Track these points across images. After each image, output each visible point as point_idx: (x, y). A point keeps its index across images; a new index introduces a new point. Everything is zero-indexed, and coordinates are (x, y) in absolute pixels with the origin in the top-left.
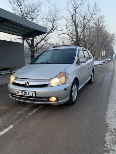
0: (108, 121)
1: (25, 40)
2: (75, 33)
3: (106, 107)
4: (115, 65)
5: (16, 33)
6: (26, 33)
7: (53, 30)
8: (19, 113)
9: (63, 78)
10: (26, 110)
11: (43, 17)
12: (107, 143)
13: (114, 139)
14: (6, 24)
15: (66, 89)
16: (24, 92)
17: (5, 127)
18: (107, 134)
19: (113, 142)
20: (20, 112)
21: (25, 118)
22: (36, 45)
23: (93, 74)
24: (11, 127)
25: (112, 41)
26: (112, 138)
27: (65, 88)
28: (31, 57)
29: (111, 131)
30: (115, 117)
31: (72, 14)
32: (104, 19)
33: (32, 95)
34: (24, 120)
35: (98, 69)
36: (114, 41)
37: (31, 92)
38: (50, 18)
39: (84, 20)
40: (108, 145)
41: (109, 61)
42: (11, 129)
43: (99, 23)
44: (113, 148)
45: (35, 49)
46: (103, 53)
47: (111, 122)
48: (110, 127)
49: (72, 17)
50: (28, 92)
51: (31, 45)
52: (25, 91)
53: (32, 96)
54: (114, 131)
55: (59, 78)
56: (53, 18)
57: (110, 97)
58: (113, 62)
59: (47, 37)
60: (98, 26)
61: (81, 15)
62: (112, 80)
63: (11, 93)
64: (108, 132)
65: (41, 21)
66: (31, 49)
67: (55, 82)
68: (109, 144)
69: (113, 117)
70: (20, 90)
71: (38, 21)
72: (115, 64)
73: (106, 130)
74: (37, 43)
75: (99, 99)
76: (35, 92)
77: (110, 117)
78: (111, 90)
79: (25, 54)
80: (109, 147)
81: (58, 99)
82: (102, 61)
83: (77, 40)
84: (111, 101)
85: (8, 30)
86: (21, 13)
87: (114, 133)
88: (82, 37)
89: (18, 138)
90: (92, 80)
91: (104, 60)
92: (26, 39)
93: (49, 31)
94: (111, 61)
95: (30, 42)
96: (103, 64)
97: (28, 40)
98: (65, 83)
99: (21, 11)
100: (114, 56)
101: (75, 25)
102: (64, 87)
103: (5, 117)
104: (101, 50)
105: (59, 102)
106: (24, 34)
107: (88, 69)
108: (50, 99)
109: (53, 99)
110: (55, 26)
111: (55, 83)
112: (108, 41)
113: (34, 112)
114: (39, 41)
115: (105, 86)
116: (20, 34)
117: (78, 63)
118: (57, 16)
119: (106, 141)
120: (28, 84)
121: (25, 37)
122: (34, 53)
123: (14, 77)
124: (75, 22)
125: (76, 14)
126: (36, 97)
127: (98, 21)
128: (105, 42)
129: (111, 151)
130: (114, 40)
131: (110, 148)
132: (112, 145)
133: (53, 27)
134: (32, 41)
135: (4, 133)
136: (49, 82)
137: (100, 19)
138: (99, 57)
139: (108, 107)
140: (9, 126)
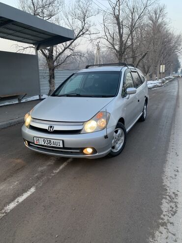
0: (166, 182)
1: (40, 50)
2: (117, 37)
3: (164, 161)
4: (180, 87)
5: (25, 40)
6: (42, 39)
7: (82, 32)
8: (40, 169)
9: (103, 120)
10: (49, 165)
11: (67, 10)
12: (164, 213)
13: (173, 208)
14: (10, 26)
15: (106, 137)
16: (46, 141)
17: (25, 191)
18: (164, 201)
19: (172, 213)
20: (42, 169)
21: (51, 178)
22: (57, 58)
23: (145, 107)
24: (33, 190)
25: (177, 47)
26: (171, 207)
27: (106, 134)
28: (49, 77)
29: (170, 196)
30: (176, 175)
31: (114, 5)
32: (165, 11)
33: (58, 144)
34: (48, 180)
35: (154, 95)
36: (180, 48)
37: (57, 140)
38: (79, 12)
39: (132, 14)
40: (164, 215)
41: (171, 81)
42: (33, 194)
43: (156, 17)
44: (171, 220)
45: (55, 64)
46: (162, 68)
47: (171, 183)
48: (168, 191)
49: (114, 11)
50: (52, 141)
51: (50, 58)
52: (49, 140)
53: (58, 146)
54: (174, 197)
55: (96, 120)
56: (83, 12)
57: (171, 144)
58: (178, 81)
59: (73, 44)
60: (155, 22)
61: (127, 5)
62: (174, 115)
63: (28, 141)
64: (166, 198)
65: (64, 18)
66: (49, 64)
67: (91, 126)
68: (167, 215)
69: (173, 176)
70: (41, 138)
71: (60, 19)
72: (180, 85)
73: (163, 195)
74: (58, 54)
75: (154, 148)
76: (63, 141)
77: (169, 175)
78: (172, 132)
79: (40, 72)
80: (166, 218)
81: (95, 151)
82: (160, 81)
83: (120, 48)
84: (172, 150)
85: (13, 35)
86: (32, 6)
87: (173, 199)
88: (129, 43)
89: (44, 206)
90: (145, 116)
91: (163, 79)
92: (41, 48)
93: (76, 35)
94: (173, 80)
95: (47, 52)
96: (162, 86)
97: (43, 50)
98: (106, 127)
99: (33, 3)
100: (179, 71)
101: (118, 24)
102: (104, 133)
103: (22, 176)
104: (159, 61)
105: (97, 154)
106: (37, 41)
107: (139, 101)
108: (85, 151)
109: (89, 151)
110: (86, 25)
111: (91, 128)
112: (170, 46)
113: (61, 167)
114: (61, 51)
115: (163, 126)
116: (31, 41)
117: (124, 94)
118: (90, 8)
119: (162, 211)
120: (52, 129)
121: (39, 45)
122: (53, 70)
123: (30, 117)
124: (117, 18)
125: (120, 5)
126: (64, 148)
127: (156, 14)
128: (165, 49)
129: (169, 225)
130: (180, 45)
131: (168, 220)
132: (170, 215)
133: (83, 28)
134: (51, 51)
135: (25, 198)
136: (83, 126)
137: (158, 11)
138: (156, 73)
139: (167, 161)
140: (30, 189)
